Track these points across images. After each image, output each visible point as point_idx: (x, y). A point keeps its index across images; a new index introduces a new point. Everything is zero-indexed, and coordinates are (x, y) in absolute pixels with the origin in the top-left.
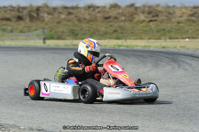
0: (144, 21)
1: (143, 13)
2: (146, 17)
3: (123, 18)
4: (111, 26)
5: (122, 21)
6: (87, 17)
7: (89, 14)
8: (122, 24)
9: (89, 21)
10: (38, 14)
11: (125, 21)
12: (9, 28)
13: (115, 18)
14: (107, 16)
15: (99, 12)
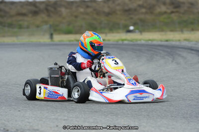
0: (165, 13)
1: (164, 4)
2: (168, 8)
3: (144, 10)
4: (131, 18)
5: (142, 13)
6: (106, 10)
7: (109, 7)
8: (142, 17)
9: (108, 14)
10: (55, 9)
11: (146, 13)
12: (26, 24)
13: (135, 10)
14: (126, 8)
15: (119, 5)
